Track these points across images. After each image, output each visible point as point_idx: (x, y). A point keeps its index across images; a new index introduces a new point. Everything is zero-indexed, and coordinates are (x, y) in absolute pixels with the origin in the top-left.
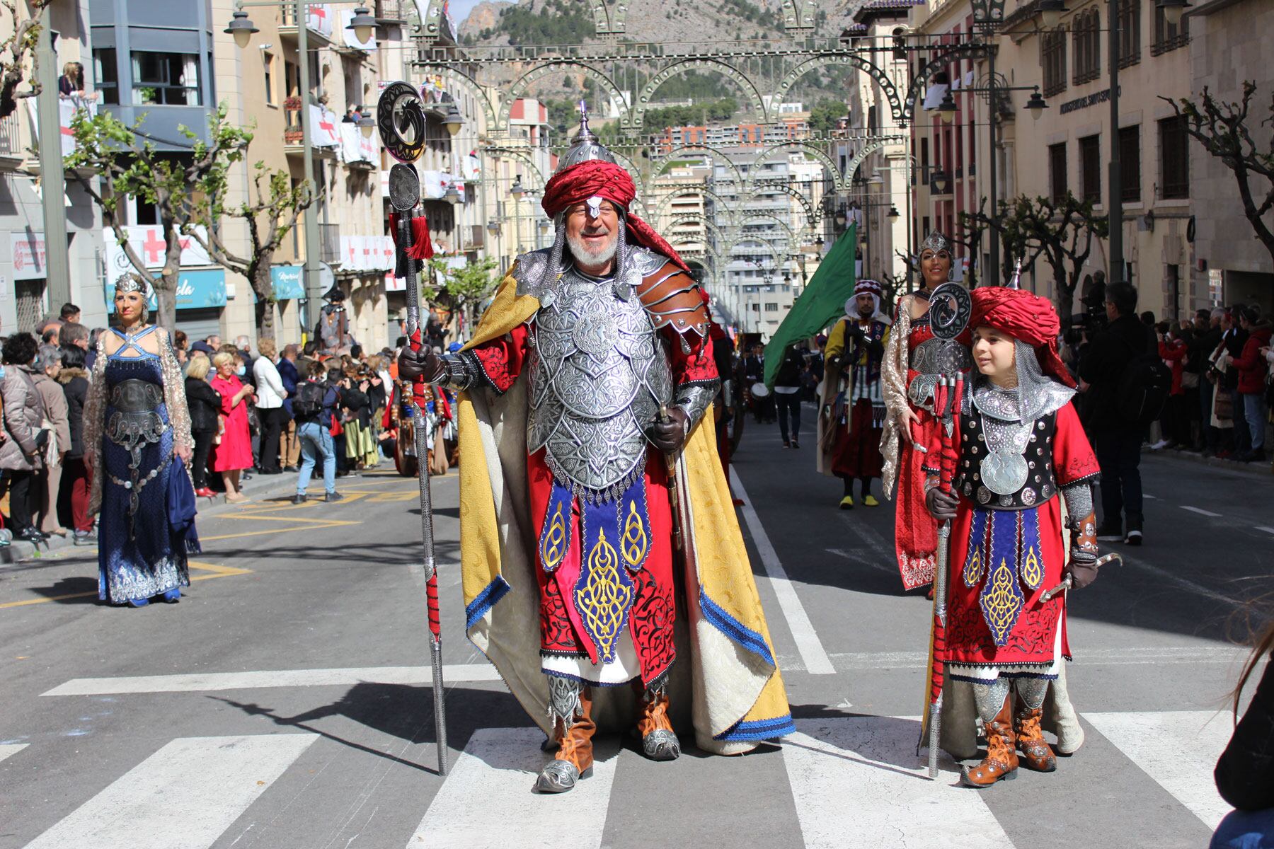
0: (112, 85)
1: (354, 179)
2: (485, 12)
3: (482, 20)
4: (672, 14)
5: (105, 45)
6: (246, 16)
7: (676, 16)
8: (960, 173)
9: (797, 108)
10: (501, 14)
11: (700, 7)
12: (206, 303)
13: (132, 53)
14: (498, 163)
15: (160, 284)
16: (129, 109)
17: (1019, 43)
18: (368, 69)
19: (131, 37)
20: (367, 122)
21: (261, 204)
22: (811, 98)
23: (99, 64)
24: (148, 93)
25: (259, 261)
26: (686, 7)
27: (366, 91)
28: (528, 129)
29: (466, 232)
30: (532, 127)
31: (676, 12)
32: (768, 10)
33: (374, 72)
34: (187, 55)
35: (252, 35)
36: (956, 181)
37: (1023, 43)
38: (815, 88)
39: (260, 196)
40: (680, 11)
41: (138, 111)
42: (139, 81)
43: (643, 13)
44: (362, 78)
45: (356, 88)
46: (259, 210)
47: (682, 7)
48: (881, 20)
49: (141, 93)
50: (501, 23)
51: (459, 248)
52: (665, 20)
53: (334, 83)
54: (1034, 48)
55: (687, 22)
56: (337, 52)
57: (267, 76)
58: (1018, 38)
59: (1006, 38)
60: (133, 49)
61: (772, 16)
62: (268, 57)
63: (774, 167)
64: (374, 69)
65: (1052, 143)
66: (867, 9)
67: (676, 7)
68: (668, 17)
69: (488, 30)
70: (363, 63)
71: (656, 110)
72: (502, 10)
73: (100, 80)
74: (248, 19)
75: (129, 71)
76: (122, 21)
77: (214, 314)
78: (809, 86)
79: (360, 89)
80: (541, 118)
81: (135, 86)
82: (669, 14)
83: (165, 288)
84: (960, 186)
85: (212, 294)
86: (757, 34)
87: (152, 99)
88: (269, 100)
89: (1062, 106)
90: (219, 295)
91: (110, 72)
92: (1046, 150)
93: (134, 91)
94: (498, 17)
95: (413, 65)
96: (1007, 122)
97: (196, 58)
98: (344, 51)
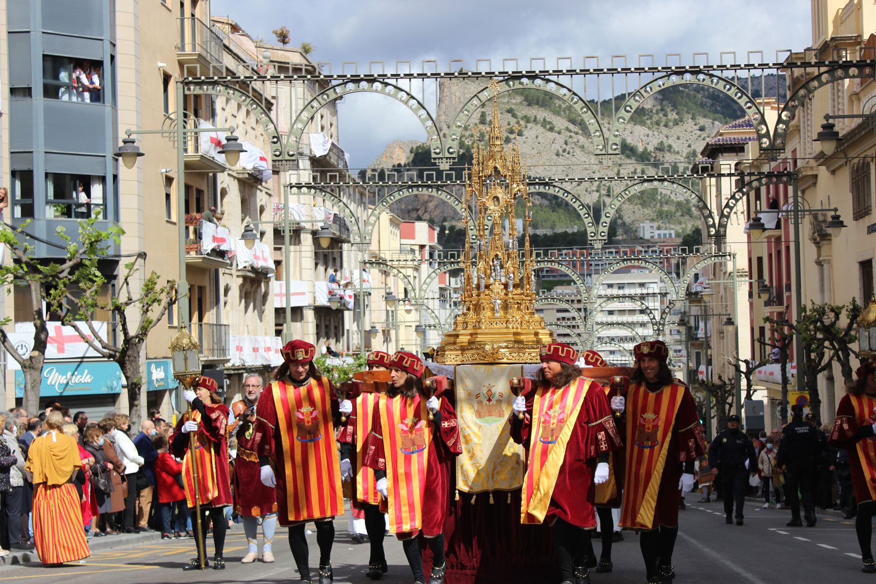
0: (28, 201)
1: (248, 286)
2: (397, 149)
3: (394, 156)
4: (561, 152)
5: (25, 168)
6: (133, 142)
7: (564, 154)
8: (789, 288)
9: (670, 234)
10: (411, 152)
11: (586, 146)
12: (104, 390)
13: (47, 175)
14: (388, 279)
15: (28, 364)
16: (42, 222)
17: (833, 172)
18: (264, 193)
19: (46, 161)
20: (250, 235)
21: (130, 299)
22: (683, 226)
23: (18, 184)
24: (60, 209)
25: (128, 349)
26: (573, 145)
27: (261, 212)
28: (417, 248)
29: (355, 336)
30: (422, 247)
31: (564, 151)
32: (646, 149)
33: (270, 195)
34: (93, 176)
35: (138, 158)
36: (786, 294)
37: (837, 173)
38: (687, 217)
39: (129, 292)
40: (568, 149)
41: (50, 224)
42: (52, 198)
43: (534, 152)
44: (258, 200)
45: (252, 208)
46: (127, 304)
47: (569, 146)
48: (725, 154)
49: (53, 209)
50: (411, 159)
51: (348, 349)
52: (555, 157)
53: (231, 203)
54: (845, 177)
55: (574, 159)
56: (235, 178)
57: (168, 196)
58: (832, 168)
59: (823, 168)
60: (48, 171)
61: (649, 154)
62: (169, 180)
63: (647, 285)
64: (270, 192)
65: (861, 259)
66: (712, 145)
67: (564, 146)
68: (558, 155)
69: (399, 165)
70: (259, 187)
71: (545, 235)
72: (412, 148)
73: (18, 196)
74: (135, 144)
75: (43, 189)
76: (39, 148)
77: (111, 400)
78: (682, 215)
79: (256, 209)
80: (431, 238)
81: (48, 202)
82: (558, 151)
83: (31, 367)
84: (789, 298)
85: (109, 382)
86: (636, 169)
87: (63, 214)
88: (169, 216)
89: (869, 227)
90: (115, 383)
91: (28, 191)
92: (857, 267)
93: (48, 207)
94: (409, 154)
95: (291, 188)
96: (824, 242)
97: (103, 179)
98: (241, 176)
